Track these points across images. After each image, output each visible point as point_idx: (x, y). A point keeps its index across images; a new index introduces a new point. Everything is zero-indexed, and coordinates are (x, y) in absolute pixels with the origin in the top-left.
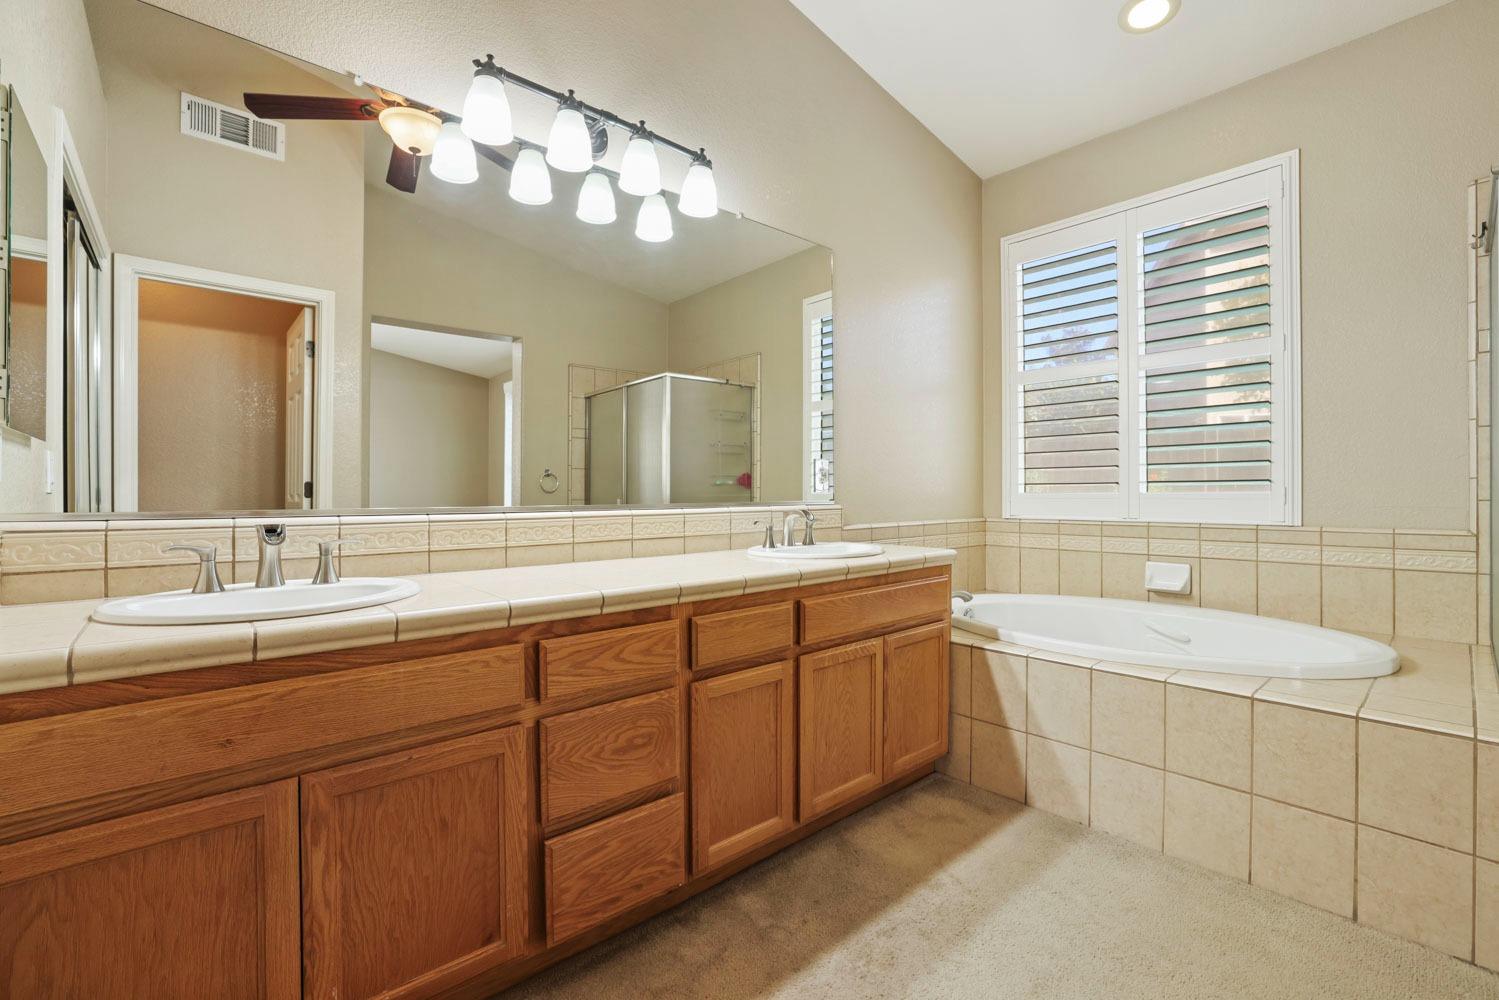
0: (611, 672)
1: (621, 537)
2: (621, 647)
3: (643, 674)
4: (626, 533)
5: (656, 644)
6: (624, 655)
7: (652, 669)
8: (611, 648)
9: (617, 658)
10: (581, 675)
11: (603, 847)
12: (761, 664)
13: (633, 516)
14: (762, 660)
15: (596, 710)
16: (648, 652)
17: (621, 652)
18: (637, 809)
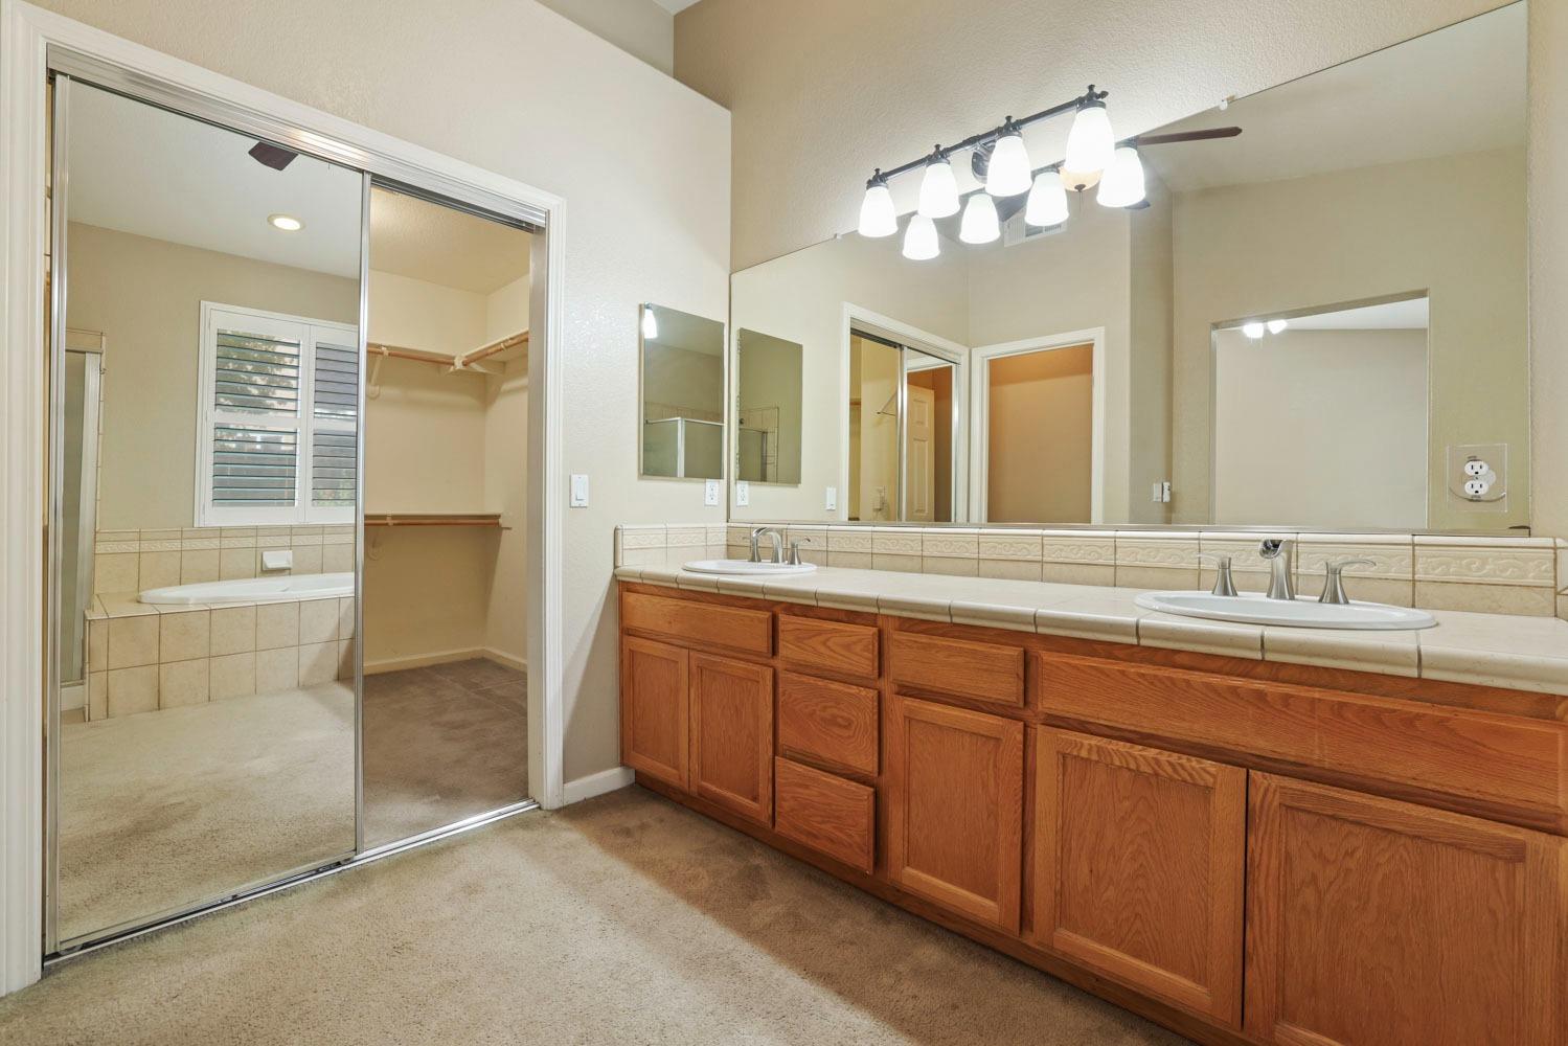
0: (820, 654)
1: (1029, 558)
2: (829, 635)
3: (846, 666)
4: (1035, 554)
5: (854, 643)
6: (829, 644)
7: (851, 664)
8: (820, 634)
9: (824, 643)
10: (798, 647)
11: (807, 787)
12: (982, 711)
13: (1043, 536)
14: (984, 708)
15: (812, 680)
16: (847, 647)
17: (828, 640)
18: (833, 776)
